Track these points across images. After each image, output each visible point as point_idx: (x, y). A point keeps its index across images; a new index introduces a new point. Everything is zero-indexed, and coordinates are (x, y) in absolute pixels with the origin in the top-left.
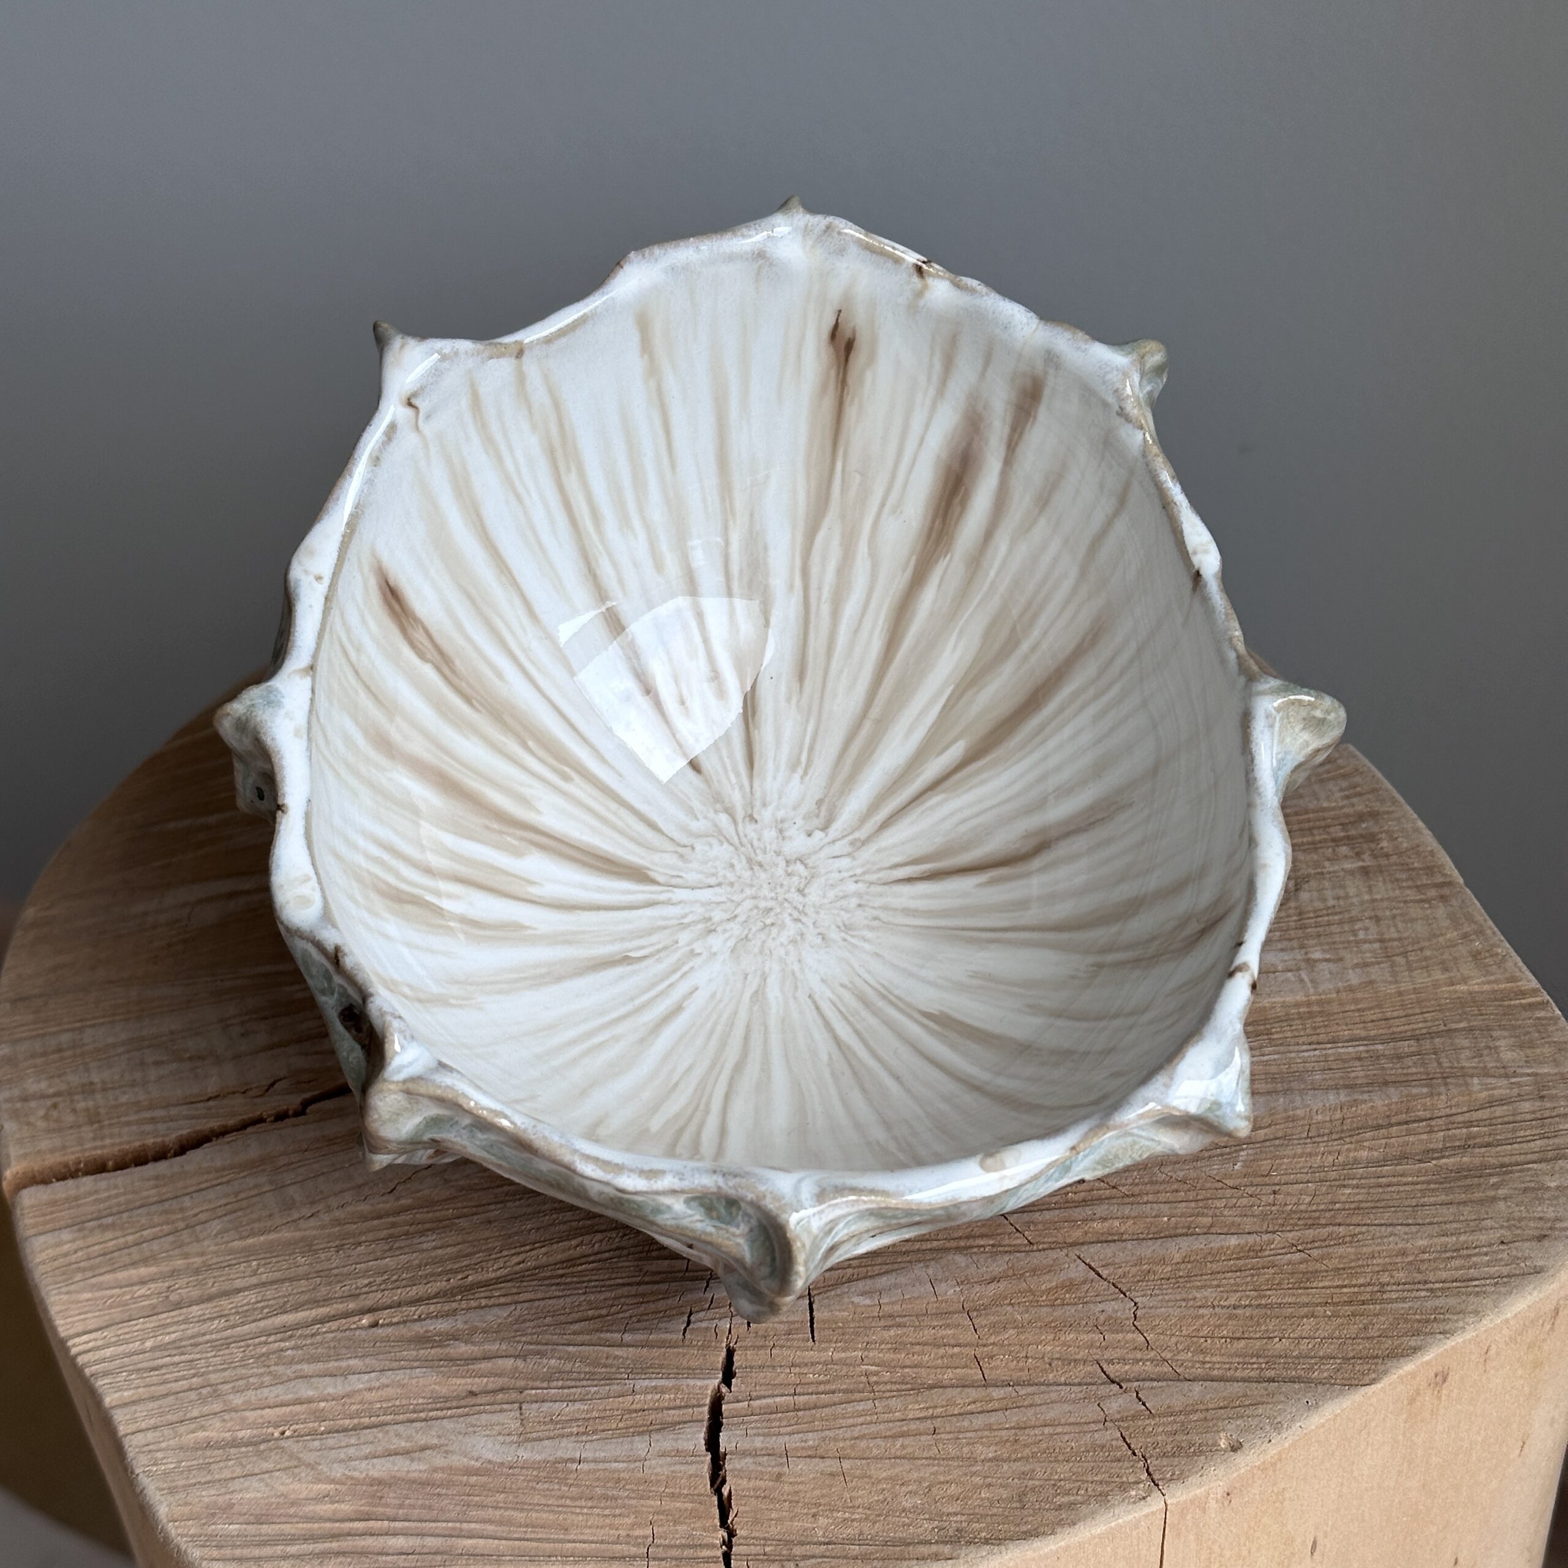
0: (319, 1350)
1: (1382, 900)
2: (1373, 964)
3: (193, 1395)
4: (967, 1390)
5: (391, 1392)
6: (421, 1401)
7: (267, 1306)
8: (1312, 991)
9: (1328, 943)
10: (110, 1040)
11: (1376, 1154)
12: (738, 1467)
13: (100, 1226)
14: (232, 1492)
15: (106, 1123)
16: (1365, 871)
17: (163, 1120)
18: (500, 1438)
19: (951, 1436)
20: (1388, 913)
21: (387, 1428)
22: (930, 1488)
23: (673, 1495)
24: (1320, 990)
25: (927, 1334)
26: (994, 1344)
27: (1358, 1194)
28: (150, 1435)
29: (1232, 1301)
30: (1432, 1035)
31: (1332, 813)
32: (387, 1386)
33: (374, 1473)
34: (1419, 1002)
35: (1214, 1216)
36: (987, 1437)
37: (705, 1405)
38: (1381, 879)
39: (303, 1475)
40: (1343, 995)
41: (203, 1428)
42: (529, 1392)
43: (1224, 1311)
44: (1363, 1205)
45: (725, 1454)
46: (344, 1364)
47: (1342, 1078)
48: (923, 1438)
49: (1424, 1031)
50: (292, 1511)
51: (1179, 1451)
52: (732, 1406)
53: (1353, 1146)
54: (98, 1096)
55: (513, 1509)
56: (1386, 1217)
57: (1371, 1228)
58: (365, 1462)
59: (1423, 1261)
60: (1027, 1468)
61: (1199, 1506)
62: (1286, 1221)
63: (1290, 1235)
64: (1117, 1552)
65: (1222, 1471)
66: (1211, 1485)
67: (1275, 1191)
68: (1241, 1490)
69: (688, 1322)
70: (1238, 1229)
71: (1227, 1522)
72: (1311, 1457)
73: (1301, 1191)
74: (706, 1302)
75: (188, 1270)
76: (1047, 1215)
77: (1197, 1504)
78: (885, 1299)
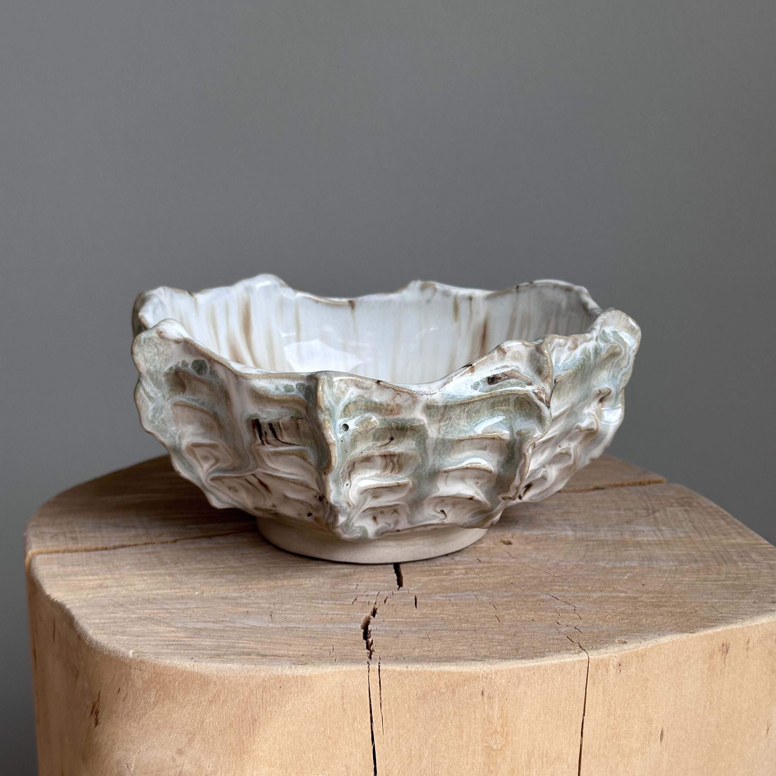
1: (694, 517)
2: (690, 532)
8: (661, 537)
9: (669, 526)
12: (377, 634)
13: (72, 565)
17: (108, 541)
18: (260, 621)
20: (697, 521)
24: (665, 537)
26: (505, 613)
38: (693, 513)
40: (676, 539)
45: (371, 630)
51: (596, 642)
52: (375, 621)
53: (681, 576)
61: (605, 666)
62: (649, 592)
63: (651, 595)
64: (563, 682)
65: (616, 649)
66: (611, 655)
67: (643, 585)
68: (626, 665)
69: (356, 600)
70: (625, 592)
71: (618, 686)
72: (661, 664)
73: (656, 586)
74: (365, 595)
75: (113, 578)
76: (532, 584)
77: (604, 664)
78: (452, 599)
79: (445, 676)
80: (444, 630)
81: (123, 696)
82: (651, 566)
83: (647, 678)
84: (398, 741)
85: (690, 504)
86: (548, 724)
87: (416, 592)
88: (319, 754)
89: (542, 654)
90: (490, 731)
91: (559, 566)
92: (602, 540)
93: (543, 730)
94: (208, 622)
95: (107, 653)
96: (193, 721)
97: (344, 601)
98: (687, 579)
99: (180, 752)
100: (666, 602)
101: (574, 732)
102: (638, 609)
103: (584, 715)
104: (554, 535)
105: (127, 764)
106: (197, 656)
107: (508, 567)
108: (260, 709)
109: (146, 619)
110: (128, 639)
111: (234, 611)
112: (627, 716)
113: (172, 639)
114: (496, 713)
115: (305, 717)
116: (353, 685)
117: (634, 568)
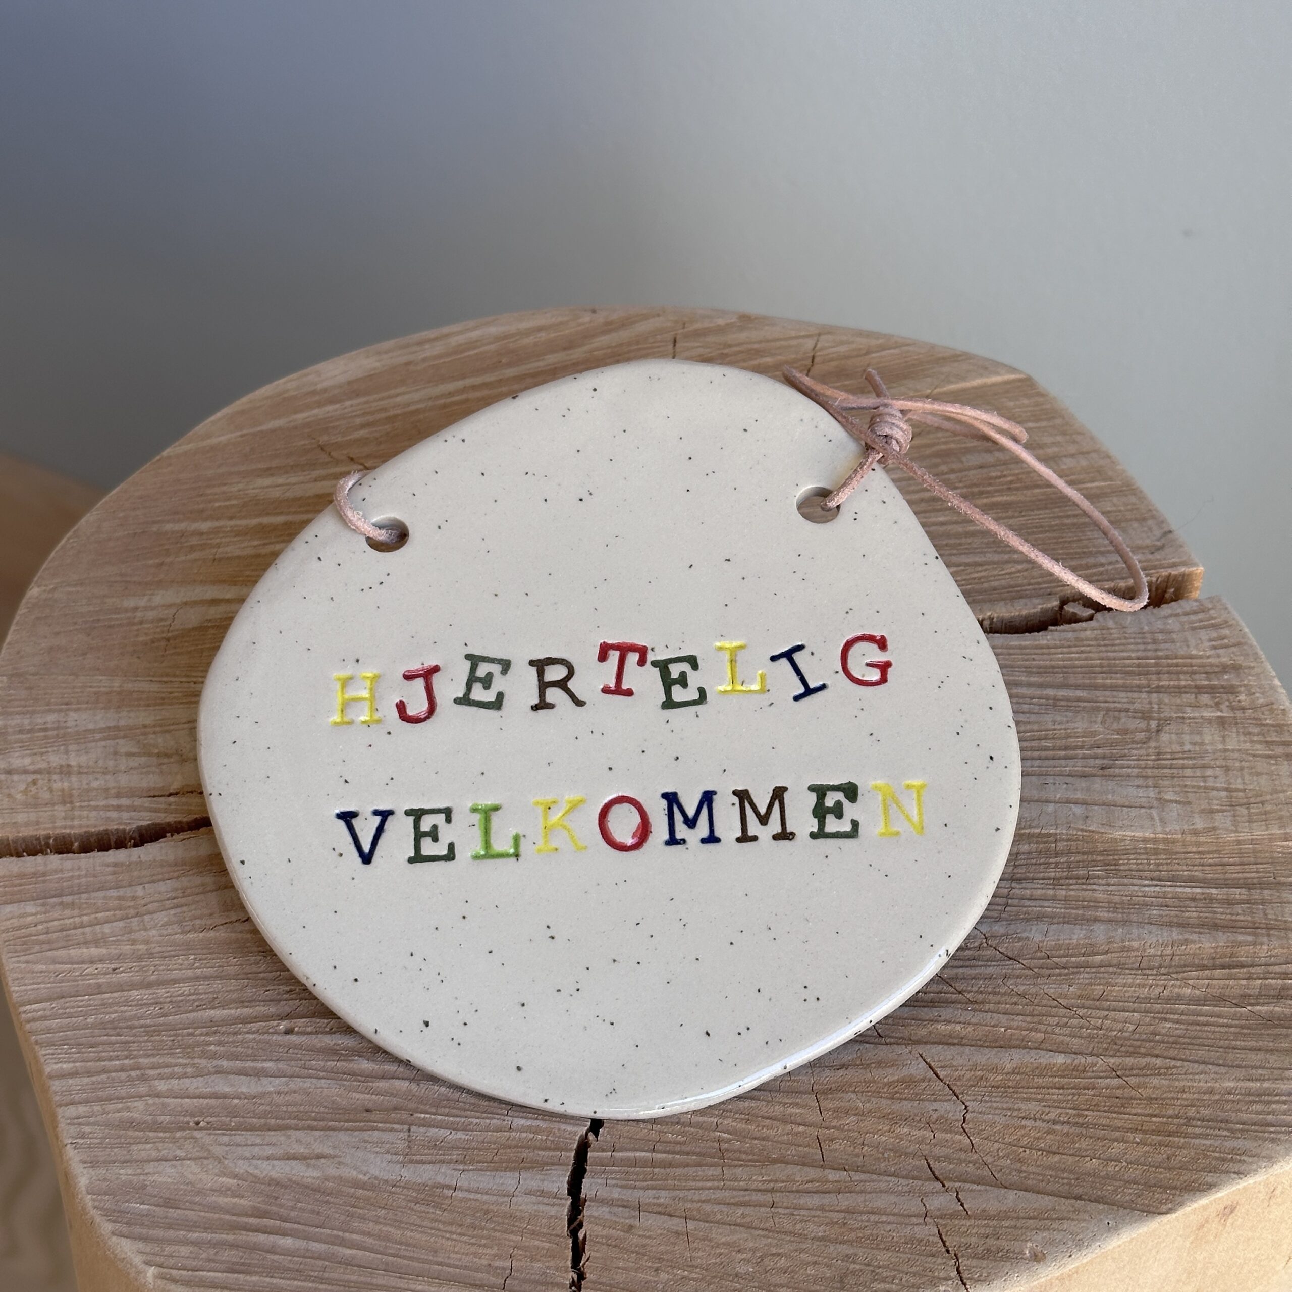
0: (239, 1049)
1: (1233, 751)
2: (1218, 811)
3: (123, 1075)
4: (806, 1168)
5: (298, 1098)
6: (322, 1109)
7: (198, 999)
8: (1159, 829)
9: (1179, 785)
10: (91, 726)
11: (1197, 992)
12: (595, 1214)
13: (61, 903)
14: (147, 1174)
15: (78, 804)
17: (129, 809)
18: (389, 1157)
19: (787, 1211)
20: (1237, 764)
21: (290, 1132)
22: (762, 1259)
23: (533, 1233)
24: (1168, 830)
25: (778, 1110)
26: (834, 1127)
27: (1177, 1029)
28: (82, 1109)
29: (1052, 1116)
30: (1262, 885)
31: (1199, 661)
32: (295, 1092)
33: (274, 1174)
34: (1255, 852)
35: (1044, 1032)
36: (818, 1217)
37: (571, 1150)
38: (1234, 730)
39: (211, 1167)
40: (1188, 838)
41: (128, 1109)
42: (419, 1115)
43: (1044, 1125)
44: (1182, 1040)
45: (586, 1201)
46: (259, 1065)
47: (1177, 916)
48: (762, 1209)
49: (1255, 881)
50: (197, 1199)
51: (988, 1254)
52: (596, 1154)
53: (1178, 983)
54: (74, 779)
55: (391, 1225)
56: (1201, 1053)
57: (1186, 1064)
58: (266, 1163)
59: (1228, 1101)
60: (851, 1251)
65: (1024, 1278)
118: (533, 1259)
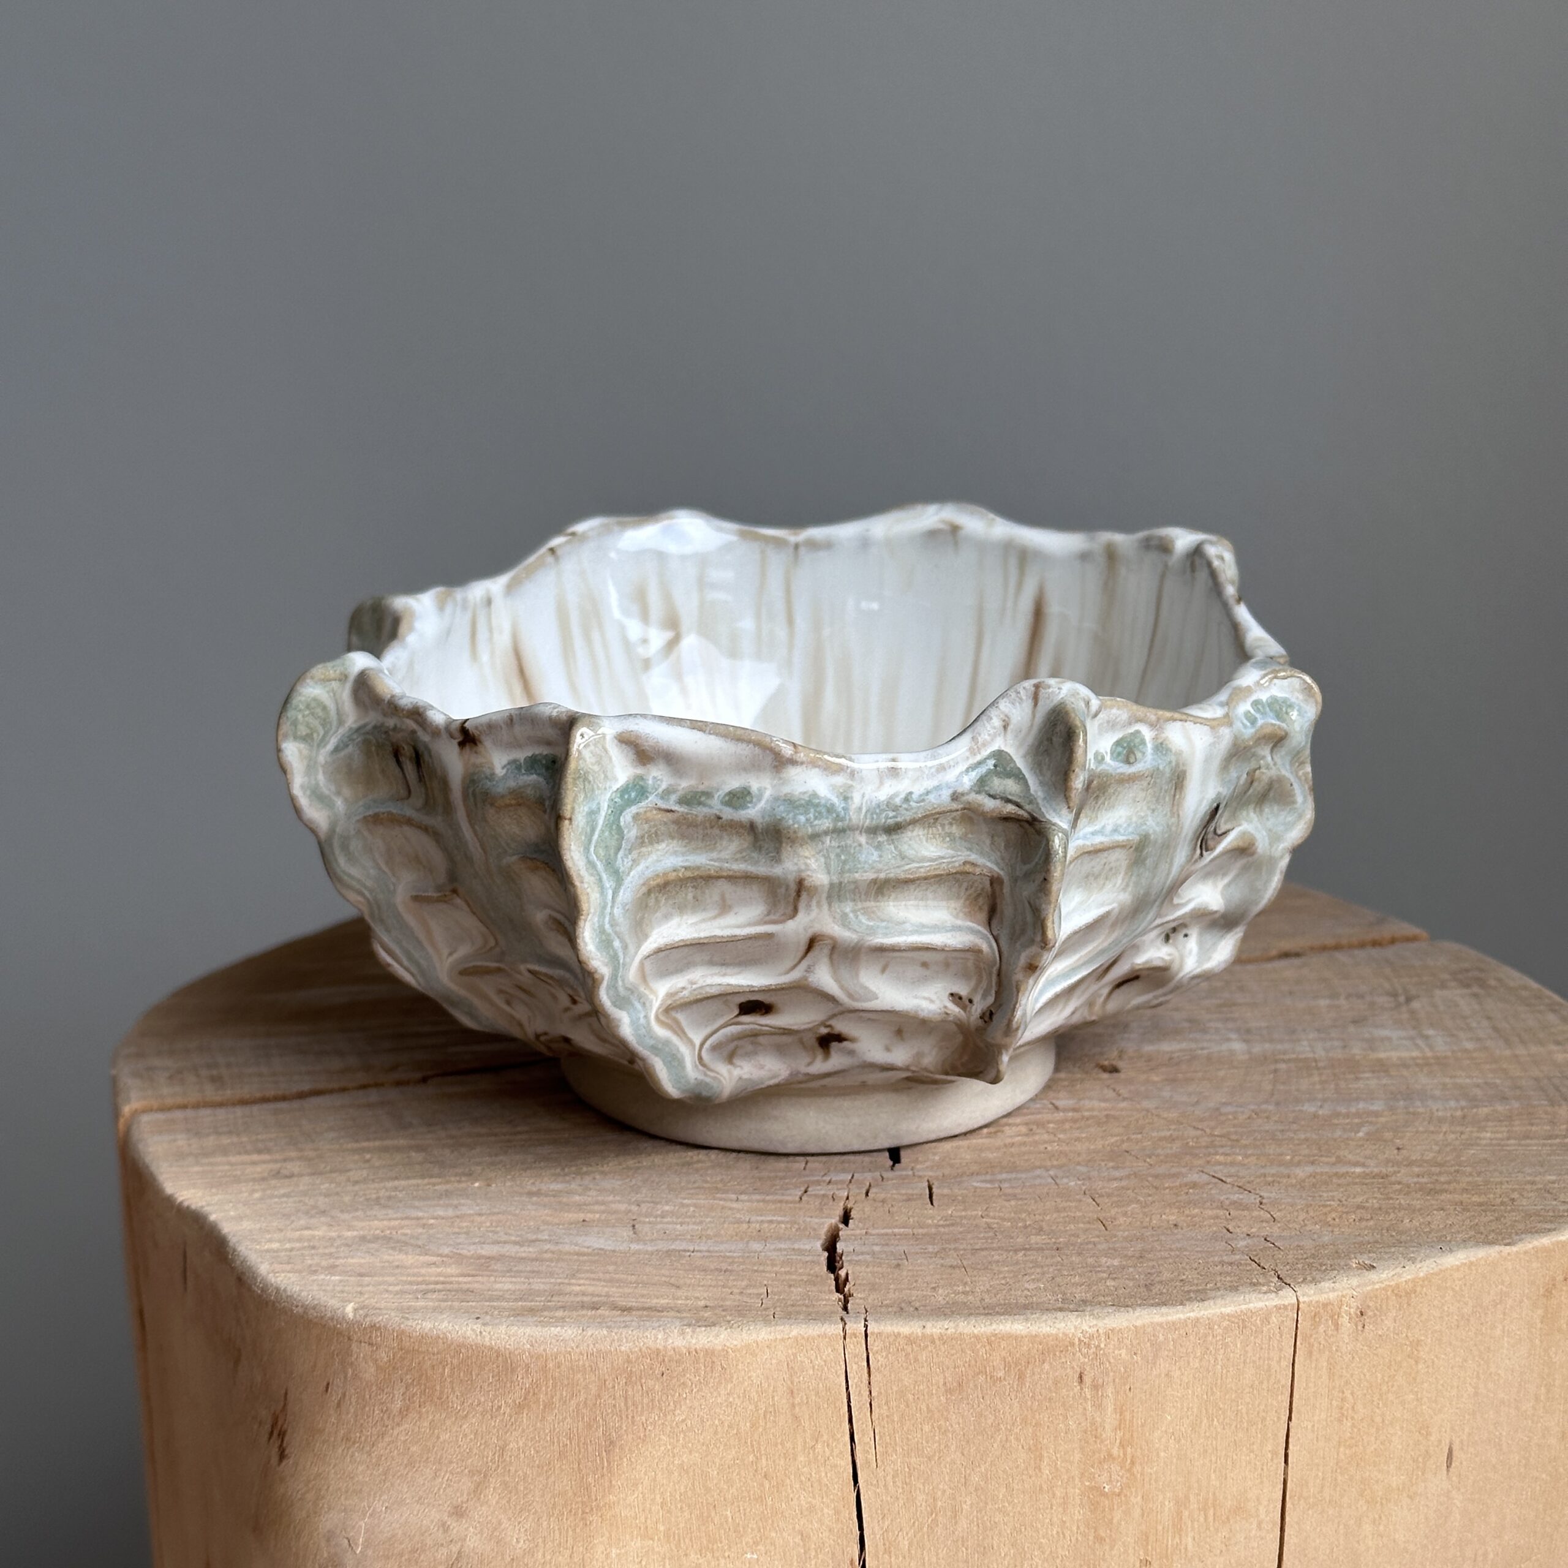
1: (1492, 1009)
2: (1487, 1039)
4: (1090, 1231)
8: (1427, 1051)
10: (237, 1046)
11: (1499, 1136)
12: (856, 1260)
13: (216, 1133)
15: (229, 1082)
16: (1475, 995)
17: (285, 1082)
18: (613, 1239)
19: (1075, 1253)
20: (1499, 1016)
22: (1053, 1278)
24: (1436, 1051)
25: (1049, 1205)
26: (1116, 1213)
32: (498, 1213)
33: (484, 1253)
37: (821, 1232)
38: (1491, 1000)
40: (1459, 1054)
42: (642, 1220)
43: (1352, 1204)
45: (843, 1254)
46: (454, 1202)
48: (1046, 1252)
51: (1310, 1268)
52: (849, 1233)
54: (223, 1069)
58: (472, 1247)
61: (1332, 1317)
62: (1411, 1164)
63: (1416, 1170)
64: (1246, 1352)
65: (1355, 1282)
66: (1344, 1293)
67: (1398, 1149)
68: (1375, 1315)
69: (806, 1192)
70: (1363, 1165)
71: (1360, 1359)
72: (1446, 1309)
73: (1425, 1150)
74: (824, 1181)
75: (300, 1158)
76: (1169, 1151)
77: (1329, 1312)
78: (1005, 1185)
79: (1003, 1344)
80: (993, 1249)
81: (335, 1399)
82: (1411, 1110)
83: (1418, 1341)
84: (908, 1480)
85: (1482, 983)
86: (1216, 1439)
87: (931, 1174)
88: (745, 1510)
89: (1201, 1296)
90: (1097, 1455)
91: (1221, 1114)
92: (1306, 1060)
93: (1206, 1451)
94: (505, 1242)
95: (300, 1310)
96: (482, 1447)
97: (783, 1195)
98: (1488, 1135)
99: (458, 1512)
100: (1449, 1183)
101: (1270, 1455)
102: (1391, 1198)
103: (1290, 1418)
104: (1205, 1052)
105: (347, 1538)
106: (487, 1313)
107: (1115, 1118)
108: (622, 1418)
109: (376, 1239)
110: (341, 1281)
111: (556, 1221)
112: (1378, 1419)
113: (433, 1279)
114: (1110, 1418)
115: (716, 1433)
116: (814, 1367)
117: (1376, 1114)
118: (790, 1286)
